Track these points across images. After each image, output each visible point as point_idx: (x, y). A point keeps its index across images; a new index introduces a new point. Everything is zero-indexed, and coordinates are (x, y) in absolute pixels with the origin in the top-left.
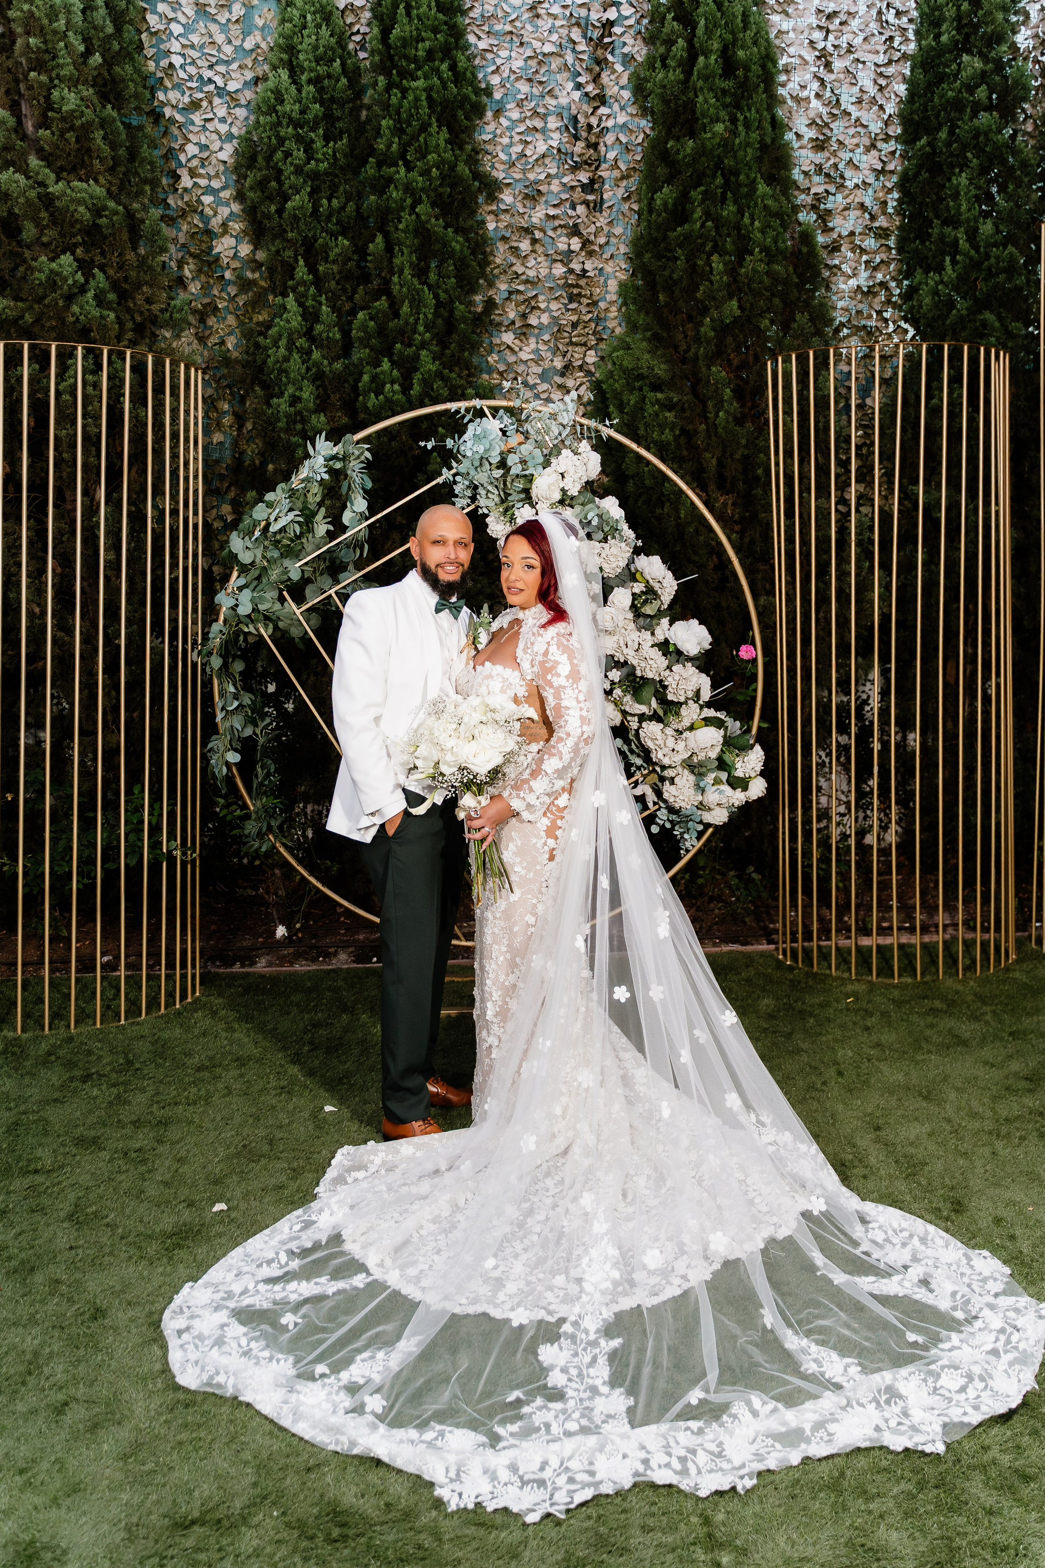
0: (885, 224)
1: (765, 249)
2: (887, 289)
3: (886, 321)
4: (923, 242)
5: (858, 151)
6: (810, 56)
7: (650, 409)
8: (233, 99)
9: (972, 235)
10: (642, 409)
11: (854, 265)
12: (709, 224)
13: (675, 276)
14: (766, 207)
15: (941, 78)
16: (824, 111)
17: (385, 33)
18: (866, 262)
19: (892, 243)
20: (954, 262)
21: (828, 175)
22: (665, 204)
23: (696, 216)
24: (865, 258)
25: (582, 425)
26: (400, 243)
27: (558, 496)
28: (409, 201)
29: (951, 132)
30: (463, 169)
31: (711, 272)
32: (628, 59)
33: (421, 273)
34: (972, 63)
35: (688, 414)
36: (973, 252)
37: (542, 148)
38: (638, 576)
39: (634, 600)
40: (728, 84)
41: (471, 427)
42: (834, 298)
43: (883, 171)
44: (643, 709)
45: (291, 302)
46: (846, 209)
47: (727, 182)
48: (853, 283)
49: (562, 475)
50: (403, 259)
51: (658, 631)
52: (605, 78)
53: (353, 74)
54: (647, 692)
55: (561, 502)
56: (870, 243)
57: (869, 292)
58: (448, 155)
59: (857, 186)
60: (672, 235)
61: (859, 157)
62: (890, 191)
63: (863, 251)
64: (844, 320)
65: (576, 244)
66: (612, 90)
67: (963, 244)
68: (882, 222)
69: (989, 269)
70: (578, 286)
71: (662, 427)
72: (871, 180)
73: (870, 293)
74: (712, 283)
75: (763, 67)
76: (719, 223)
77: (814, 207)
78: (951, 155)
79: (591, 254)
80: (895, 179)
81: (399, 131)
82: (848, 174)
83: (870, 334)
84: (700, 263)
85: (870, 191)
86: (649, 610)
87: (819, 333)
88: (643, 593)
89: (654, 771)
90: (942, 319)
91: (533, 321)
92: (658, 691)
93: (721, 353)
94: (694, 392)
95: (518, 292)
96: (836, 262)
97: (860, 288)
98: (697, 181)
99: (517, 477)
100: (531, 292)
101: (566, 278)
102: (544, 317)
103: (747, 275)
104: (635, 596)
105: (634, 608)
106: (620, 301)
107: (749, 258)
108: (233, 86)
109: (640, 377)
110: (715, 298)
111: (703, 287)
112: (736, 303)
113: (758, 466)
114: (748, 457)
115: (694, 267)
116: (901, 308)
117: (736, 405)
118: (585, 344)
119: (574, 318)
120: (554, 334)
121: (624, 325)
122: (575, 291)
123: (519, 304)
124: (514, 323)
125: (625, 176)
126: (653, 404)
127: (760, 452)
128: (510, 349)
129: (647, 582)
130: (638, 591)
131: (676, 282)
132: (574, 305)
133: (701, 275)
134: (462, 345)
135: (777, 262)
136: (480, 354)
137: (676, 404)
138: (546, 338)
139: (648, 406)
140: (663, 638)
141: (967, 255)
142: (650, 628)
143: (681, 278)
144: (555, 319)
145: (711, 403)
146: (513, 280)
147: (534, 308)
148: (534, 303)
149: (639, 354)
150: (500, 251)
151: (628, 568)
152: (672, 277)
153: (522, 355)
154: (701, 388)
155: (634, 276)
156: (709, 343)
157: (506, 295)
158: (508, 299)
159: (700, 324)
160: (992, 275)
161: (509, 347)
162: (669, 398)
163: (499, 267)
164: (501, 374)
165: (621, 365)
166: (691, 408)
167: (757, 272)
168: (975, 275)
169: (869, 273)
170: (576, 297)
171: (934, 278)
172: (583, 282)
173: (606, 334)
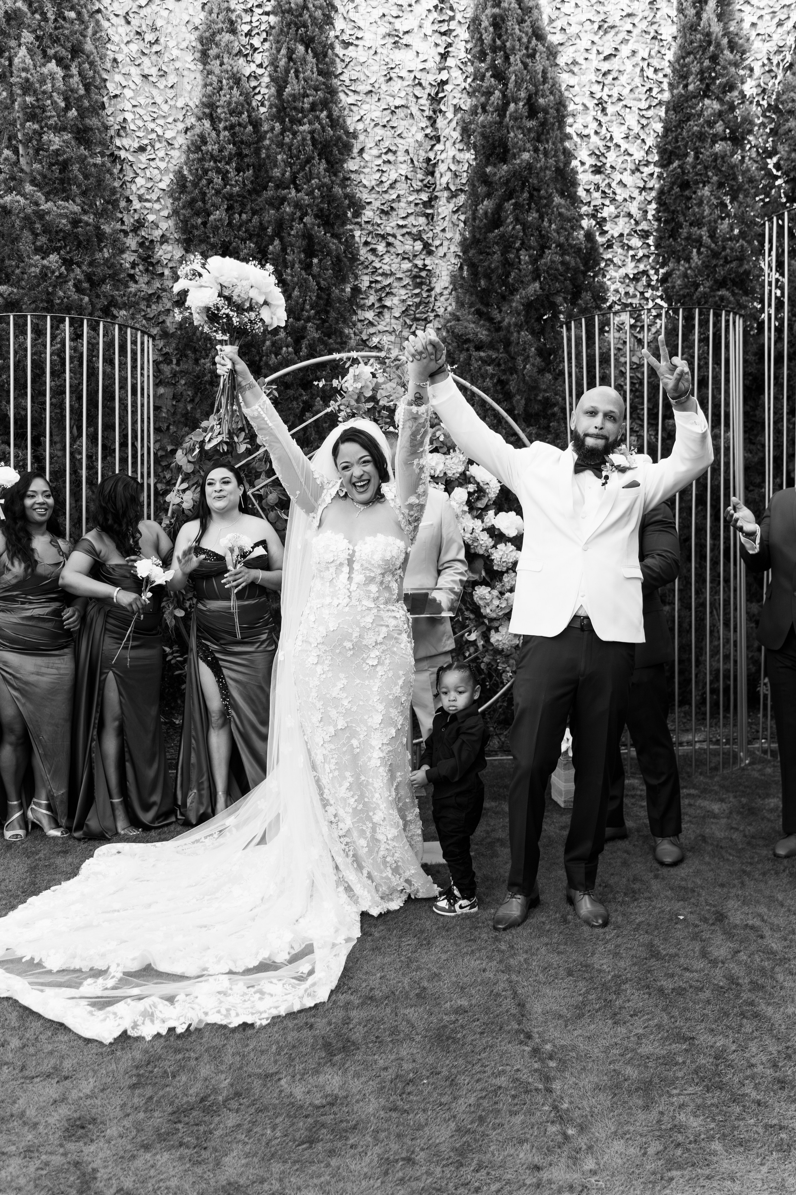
0: (646, 228)
1: (559, 245)
2: (648, 276)
3: (646, 299)
4: (675, 240)
5: (625, 173)
6: (591, 104)
7: (475, 365)
8: (168, 143)
9: (712, 233)
10: (469, 365)
11: (623, 258)
12: (518, 227)
13: (492, 266)
14: (560, 214)
15: (688, 117)
16: (601, 144)
17: (280, 91)
18: (633, 256)
19: (651, 241)
20: (699, 253)
21: (603, 192)
22: (486, 213)
23: (509, 221)
24: (631, 253)
26: (292, 245)
28: (298, 214)
29: (696, 158)
30: (338, 190)
31: (520, 262)
32: (456, 109)
33: (308, 267)
34: (712, 105)
35: (503, 367)
36: (713, 245)
37: (393, 176)
38: (471, 479)
39: (469, 496)
40: (530, 124)
41: (351, 370)
42: (609, 283)
43: (644, 189)
44: (474, 577)
46: (617, 217)
47: (531, 196)
48: (622, 271)
50: (295, 256)
51: (486, 519)
52: (440, 122)
54: (479, 564)
56: (635, 242)
57: (633, 279)
58: (326, 180)
59: (625, 200)
60: (491, 235)
61: (627, 178)
62: (650, 202)
63: (630, 248)
64: (616, 299)
66: (444, 132)
67: (706, 239)
68: (644, 226)
69: (726, 258)
70: (421, 277)
72: (636, 193)
73: (636, 278)
74: (520, 270)
75: (558, 110)
76: (525, 226)
77: (594, 216)
78: (697, 174)
79: (430, 253)
80: (654, 194)
81: (290, 163)
82: (618, 190)
83: (635, 309)
84: (511, 256)
85: (635, 204)
86: (481, 505)
87: (599, 308)
88: (475, 492)
89: (483, 623)
90: (690, 295)
91: (388, 303)
92: (485, 564)
93: (527, 322)
94: (507, 351)
95: (377, 282)
96: (609, 256)
97: (627, 275)
98: (509, 195)
99: (384, 408)
100: (386, 282)
101: (411, 271)
102: (396, 300)
103: (545, 264)
104: (470, 494)
105: (469, 503)
106: (451, 287)
107: (547, 251)
108: (169, 135)
109: (468, 341)
110: (522, 282)
111: (513, 274)
112: (537, 285)
113: (555, 405)
114: (547, 399)
115: (506, 259)
116: (657, 290)
117: (538, 359)
118: (425, 319)
119: (417, 300)
120: (403, 312)
121: (454, 304)
122: (418, 280)
123: (377, 291)
124: (373, 304)
125: (454, 195)
126: (477, 360)
127: (556, 394)
128: (371, 324)
129: (478, 484)
130: (472, 490)
131: (493, 271)
132: (417, 291)
133: (511, 265)
134: (337, 319)
135: (568, 255)
136: (349, 327)
137: (493, 360)
138: (397, 315)
139: (473, 361)
140: (489, 524)
141: (708, 247)
142: (480, 517)
143: (497, 268)
144: (404, 301)
145: (520, 359)
146: (373, 273)
147: (388, 293)
148: (387, 289)
149: (466, 324)
150: (363, 252)
151: (463, 474)
152: (489, 267)
153: (380, 328)
154: (512, 349)
155: (461, 268)
156: (519, 314)
157: (367, 284)
158: (369, 287)
159: (512, 301)
160: (727, 262)
161: (370, 322)
162: (489, 356)
163: (362, 263)
164: (364, 342)
165: (453, 332)
166: (505, 363)
167: (553, 262)
168: (714, 262)
169: (633, 264)
170: (419, 285)
171: (683, 266)
172: (423, 274)
173: (441, 311)
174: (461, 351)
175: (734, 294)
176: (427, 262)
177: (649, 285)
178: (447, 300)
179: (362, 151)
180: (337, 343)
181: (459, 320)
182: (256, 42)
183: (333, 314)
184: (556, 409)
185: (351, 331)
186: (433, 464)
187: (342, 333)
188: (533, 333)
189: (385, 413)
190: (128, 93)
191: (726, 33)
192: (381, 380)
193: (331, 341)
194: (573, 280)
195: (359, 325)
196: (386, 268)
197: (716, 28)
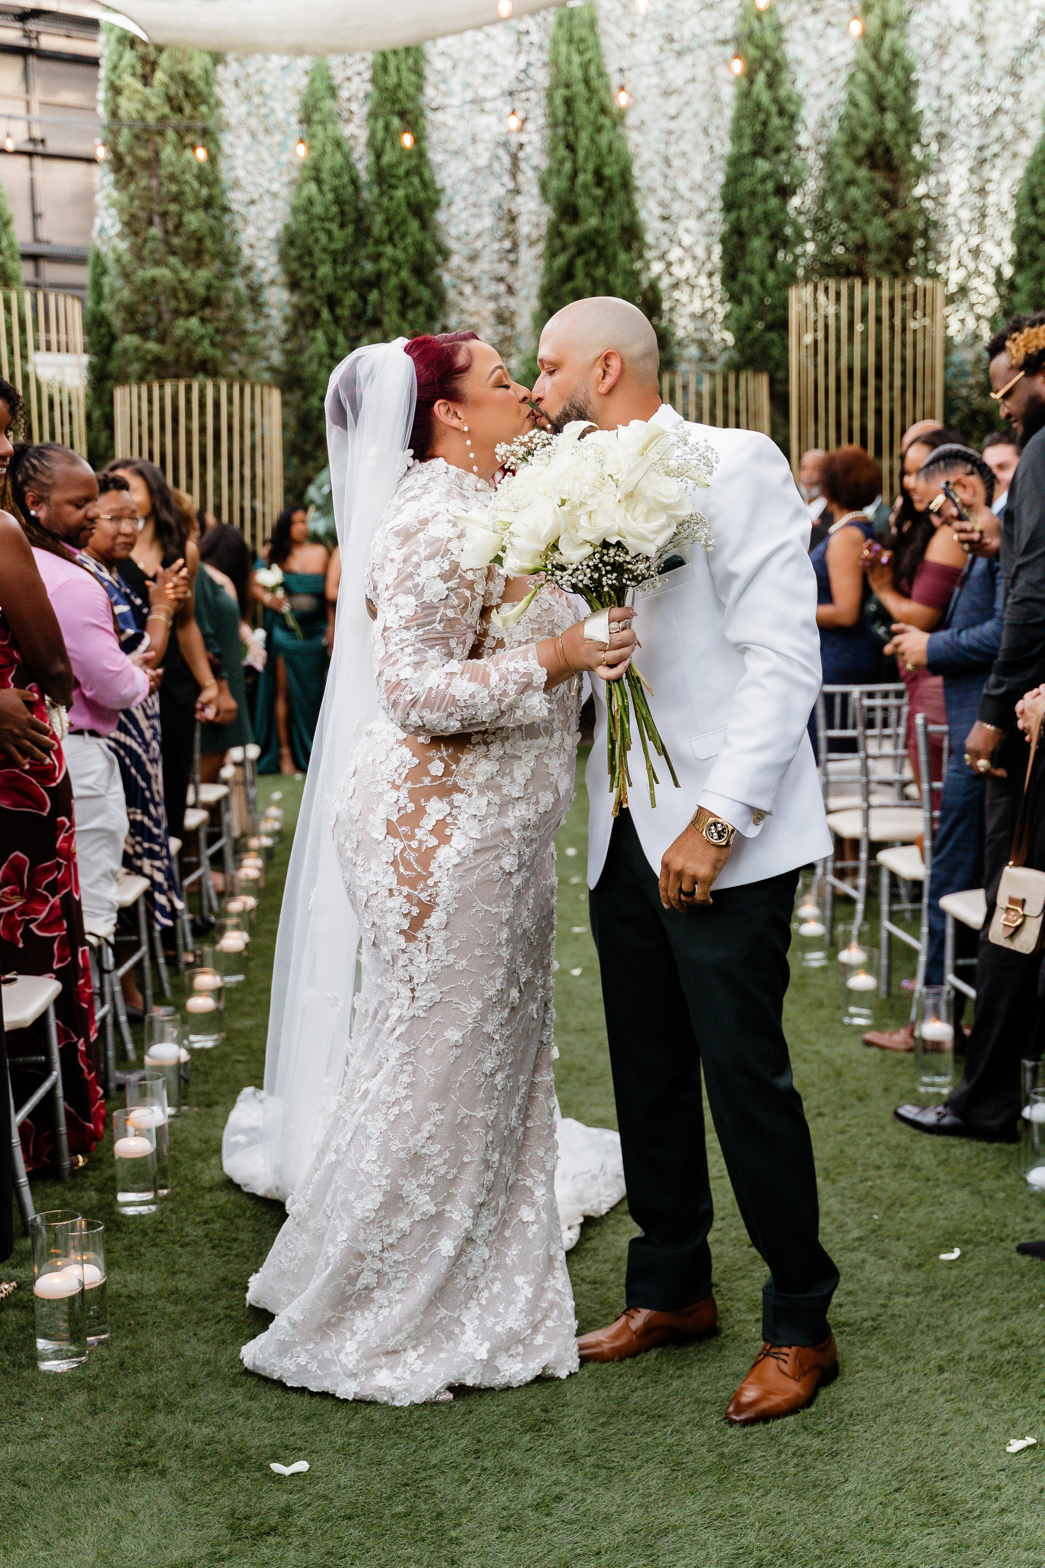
0: (711, 268)
4: (734, 282)
5: (689, 222)
6: (657, 160)
8: (275, 196)
9: (762, 282)
11: (690, 297)
12: (588, 281)
14: (624, 269)
15: (743, 175)
16: (667, 195)
17: (378, 156)
19: (717, 280)
21: (669, 239)
22: (560, 267)
23: (580, 275)
24: (698, 292)
26: (389, 296)
28: (395, 268)
29: (749, 211)
30: (429, 247)
32: (535, 168)
33: (402, 315)
34: (762, 166)
37: (479, 227)
40: (598, 192)
42: (676, 321)
43: (708, 233)
45: (319, 335)
46: (683, 259)
47: (599, 254)
48: (689, 309)
50: (391, 305)
52: (520, 178)
53: (354, 182)
58: (418, 237)
59: (690, 244)
60: (564, 289)
61: (692, 225)
62: (714, 246)
63: (696, 288)
64: (684, 334)
65: (502, 288)
66: (525, 188)
67: (757, 287)
68: (710, 266)
72: (700, 238)
75: (623, 176)
76: (595, 281)
77: (662, 260)
78: (749, 226)
79: (513, 295)
80: (718, 237)
81: (387, 222)
82: (684, 236)
96: (676, 296)
97: (694, 313)
98: (580, 252)
100: (473, 322)
101: (495, 311)
106: (533, 326)
108: (275, 187)
119: (502, 338)
125: (532, 244)
132: (501, 330)
146: (461, 313)
150: (451, 295)
163: (451, 305)
169: (700, 302)
170: (503, 324)
172: (507, 314)
173: (524, 349)
176: (510, 303)
178: (529, 338)
179: (449, 205)
182: (354, 107)
190: (239, 152)
191: (776, 101)
196: (473, 308)
197: (765, 98)
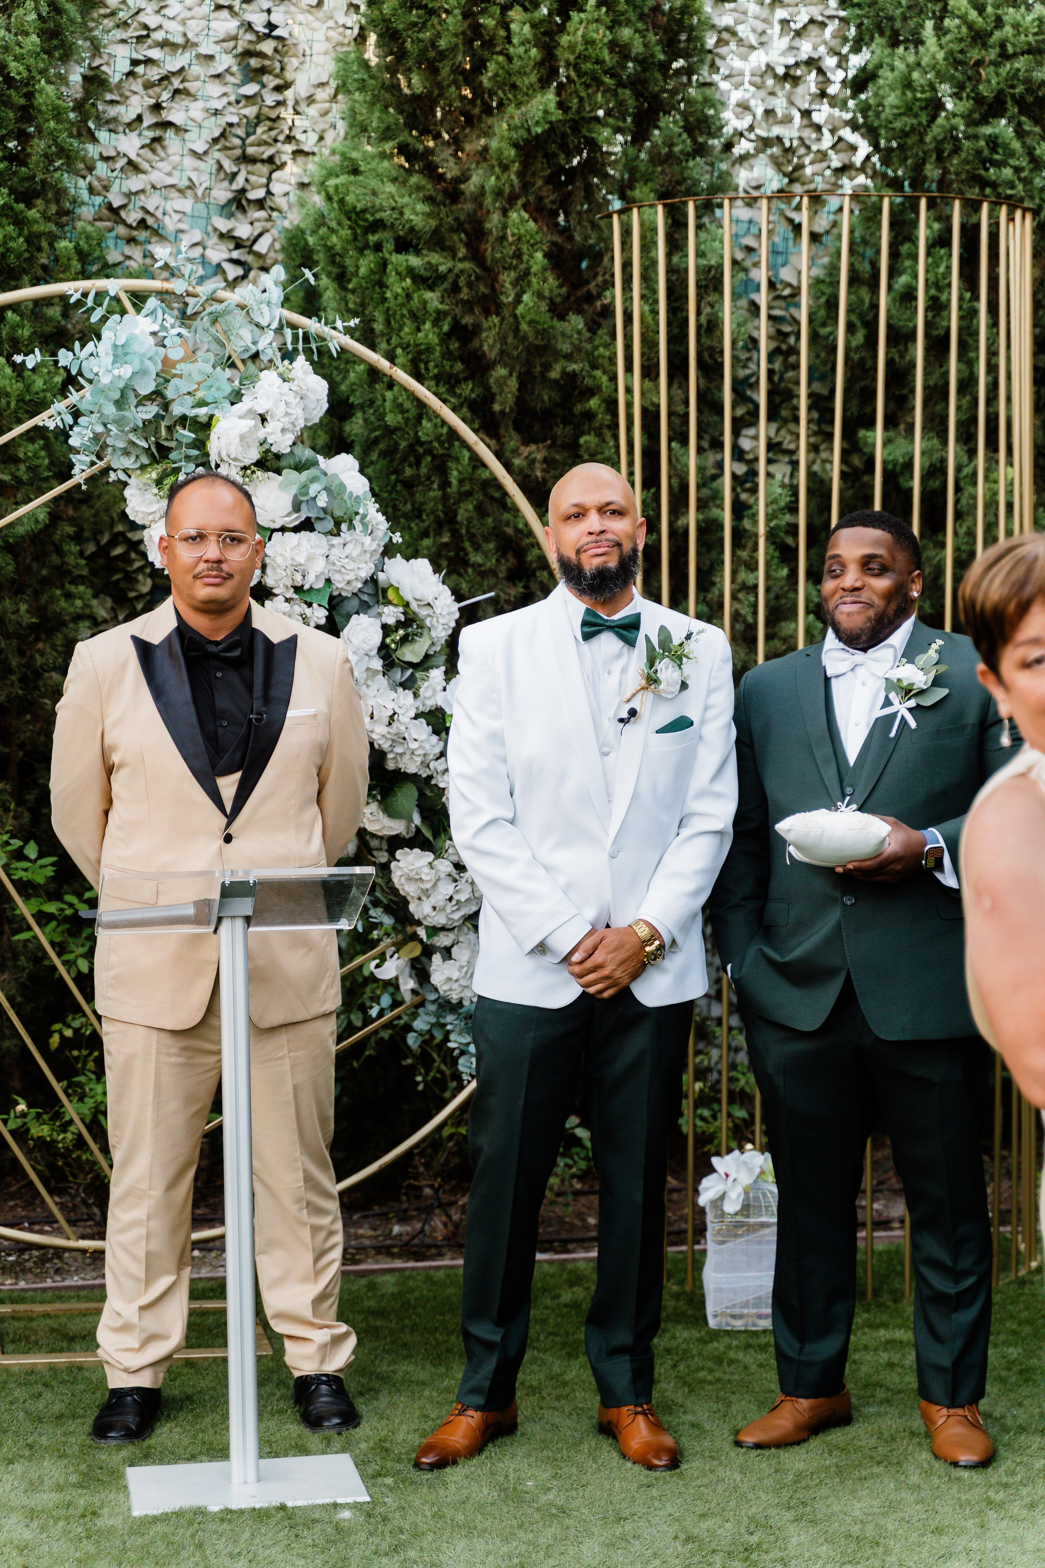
2: (821, 71)
3: (818, 128)
7: (397, 287)
10: (382, 285)
11: (760, 26)
13: (443, 43)
18: (785, 23)
20: (940, 31)
25: (294, 327)
27: (254, 455)
31: (508, 39)
35: (465, 294)
36: (973, 15)
38: (391, 594)
39: (385, 635)
41: (106, 333)
42: (724, 85)
44: (396, 827)
48: (759, 59)
49: (263, 419)
51: (425, 689)
54: (407, 797)
55: (261, 464)
57: (786, 77)
64: (743, 124)
69: (1003, 45)
70: (261, 55)
71: (417, 319)
73: (790, 77)
74: (509, 59)
83: (789, 151)
84: (488, 22)
86: (412, 653)
87: (701, 150)
88: (399, 624)
89: (415, 937)
90: (920, 132)
91: (176, 115)
92: (422, 795)
93: (526, 186)
94: (476, 255)
95: (148, 61)
96: (726, 20)
97: (769, 67)
99: (183, 420)
100: (173, 63)
101: (235, 38)
102: (196, 110)
103: (572, 47)
104: (386, 629)
105: (384, 651)
106: (333, 84)
107: (575, 16)
109: (378, 225)
110: (514, 87)
111: (492, 67)
112: (550, 97)
113: (591, 392)
114: (572, 377)
115: (477, 28)
116: (844, 106)
117: (553, 282)
118: (271, 160)
119: (251, 111)
120: (215, 141)
121: (342, 127)
122: (254, 62)
123: (148, 86)
124: (139, 118)
126: (401, 276)
127: (594, 367)
128: (133, 166)
129: (407, 605)
130: (391, 621)
131: (442, 55)
132: (251, 89)
133: (489, 43)
134: (48, 159)
135: (628, 23)
136: (78, 174)
137: (442, 277)
138: (200, 148)
139: (392, 278)
140: (430, 704)
141: (963, 18)
142: (408, 684)
143: (453, 49)
144: (216, 113)
145: (507, 278)
146: (140, 39)
147: (177, 92)
148: (176, 83)
149: (374, 183)
151: (373, 580)
152: (433, 45)
153: (156, 177)
154: (488, 250)
155: (361, 39)
156: (505, 168)
157: (125, 66)
158: (130, 74)
159: (488, 133)
160: (1004, 56)
161: (130, 162)
162: (430, 266)
163: (113, 14)
164: (114, 212)
165: (342, 201)
166: (470, 285)
167: (589, 42)
168: (975, 54)
169: (785, 42)
170: (256, 74)
171: (903, 57)
172: (267, 47)
173: (309, 142)
174: (361, 251)
175: (1020, 133)
176: (275, 18)
177: (823, 94)
178: (325, 114)
180: (48, 219)
181: (355, 171)
183: (39, 145)
184: (594, 403)
185: (82, 183)
186: (301, 559)
187: (60, 193)
188: (538, 211)
189: (186, 435)
192: (176, 353)
193: (33, 214)
194: (638, 84)
195: (102, 169)
196: (174, 31)
